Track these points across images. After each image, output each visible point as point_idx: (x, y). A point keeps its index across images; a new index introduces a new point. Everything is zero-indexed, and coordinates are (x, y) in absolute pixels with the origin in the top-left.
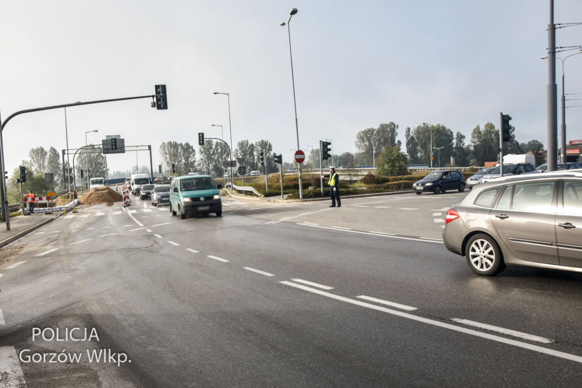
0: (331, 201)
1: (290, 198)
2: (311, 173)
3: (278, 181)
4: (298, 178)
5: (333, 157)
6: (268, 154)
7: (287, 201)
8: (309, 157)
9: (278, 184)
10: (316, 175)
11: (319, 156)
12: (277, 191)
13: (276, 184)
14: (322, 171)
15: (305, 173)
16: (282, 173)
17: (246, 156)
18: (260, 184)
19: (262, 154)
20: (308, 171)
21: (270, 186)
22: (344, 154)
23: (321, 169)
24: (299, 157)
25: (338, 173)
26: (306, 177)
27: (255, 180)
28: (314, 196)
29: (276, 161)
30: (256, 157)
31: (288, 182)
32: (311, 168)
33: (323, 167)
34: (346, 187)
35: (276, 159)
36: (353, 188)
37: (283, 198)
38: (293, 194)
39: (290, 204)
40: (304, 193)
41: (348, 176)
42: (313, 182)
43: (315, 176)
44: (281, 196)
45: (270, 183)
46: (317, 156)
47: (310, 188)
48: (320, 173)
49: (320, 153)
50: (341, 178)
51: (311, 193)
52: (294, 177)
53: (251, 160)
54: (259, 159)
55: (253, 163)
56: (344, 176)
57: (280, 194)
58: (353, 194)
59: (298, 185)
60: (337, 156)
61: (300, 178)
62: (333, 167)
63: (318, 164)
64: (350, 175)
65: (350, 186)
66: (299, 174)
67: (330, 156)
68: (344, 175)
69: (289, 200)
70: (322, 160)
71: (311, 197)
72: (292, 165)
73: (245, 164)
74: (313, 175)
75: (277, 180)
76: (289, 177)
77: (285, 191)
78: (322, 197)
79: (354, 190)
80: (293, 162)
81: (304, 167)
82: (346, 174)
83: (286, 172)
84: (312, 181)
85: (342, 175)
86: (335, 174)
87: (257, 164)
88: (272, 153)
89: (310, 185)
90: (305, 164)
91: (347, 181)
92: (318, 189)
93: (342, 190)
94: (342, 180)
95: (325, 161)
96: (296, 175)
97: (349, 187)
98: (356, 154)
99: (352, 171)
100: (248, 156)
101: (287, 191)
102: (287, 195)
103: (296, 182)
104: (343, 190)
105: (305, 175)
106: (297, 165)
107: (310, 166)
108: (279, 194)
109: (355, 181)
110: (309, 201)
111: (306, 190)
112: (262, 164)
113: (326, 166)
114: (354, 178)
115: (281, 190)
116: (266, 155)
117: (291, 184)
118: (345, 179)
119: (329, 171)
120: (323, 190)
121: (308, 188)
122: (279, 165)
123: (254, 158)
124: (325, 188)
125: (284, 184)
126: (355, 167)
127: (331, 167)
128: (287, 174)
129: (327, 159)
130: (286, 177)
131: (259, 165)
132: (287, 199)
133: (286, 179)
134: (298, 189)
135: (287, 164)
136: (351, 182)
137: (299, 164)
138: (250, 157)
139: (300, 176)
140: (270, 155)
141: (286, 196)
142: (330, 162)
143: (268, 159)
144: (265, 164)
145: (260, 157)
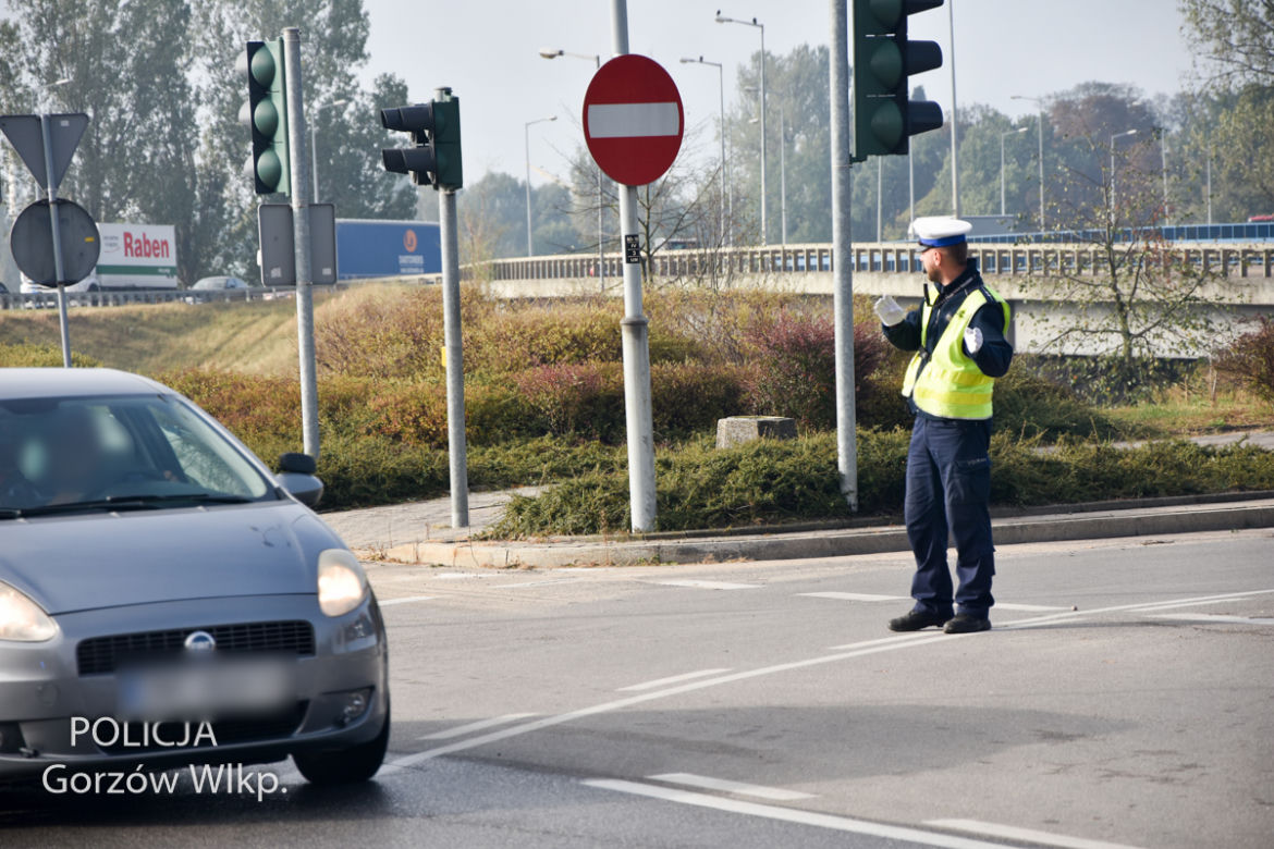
0: (906, 563)
1: (534, 521)
2: (746, 283)
3: (419, 357)
4: (615, 332)
5: (962, 129)
6: (326, 91)
7: (497, 552)
8: (727, 128)
9: (423, 384)
10: (785, 301)
11: (826, 118)
12: (413, 454)
13: (397, 389)
14: (847, 271)
15: (687, 284)
16: (455, 276)
17: (101, 103)
18: (238, 385)
19: (260, 88)
20: (708, 266)
21: (334, 408)
22: (1064, 107)
23: (835, 245)
24: (631, 120)
25: (1003, 291)
26: (694, 327)
27: (191, 340)
28: (764, 508)
29: (396, 162)
30: (205, 117)
31: (515, 367)
32: (750, 234)
33: (851, 232)
34: (1081, 428)
35: (403, 139)
36: (1149, 432)
37: (464, 521)
38: (562, 484)
39: (526, 582)
40: (670, 481)
41: (1097, 321)
42: (756, 375)
43: (775, 315)
44: (451, 503)
45: (337, 380)
46: (801, 123)
47: (736, 433)
48: (829, 284)
49: (837, 97)
50: (1029, 336)
51: (736, 479)
52: (578, 319)
53: (151, 136)
54: (228, 128)
55: (178, 170)
56: (1058, 322)
57: (434, 486)
58: (1151, 493)
59: (616, 401)
60: (995, 120)
61: (637, 327)
62: (950, 225)
63: (808, 194)
64: (1120, 308)
65: (1114, 412)
66: (622, 287)
67: (928, 116)
68: (1069, 305)
69: (526, 550)
70: (850, 161)
71: (730, 518)
72: (557, 202)
73: (94, 173)
74: (760, 302)
75: (403, 350)
76: (530, 315)
77: (481, 458)
78: (847, 518)
79: (1160, 457)
80: (567, 179)
81: (681, 225)
82: (1080, 294)
83: (502, 273)
84: (753, 367)
85: (1045, 305)
86: (974, 301)
87: (219, 183)
88: (366, 78)
89: (732, 403)
90: (689, 194)
91: (1089, 368)
92: (806, 442)
93: (1041, 452)
94: (1042, 359)
95: (879, 163)
96: (599, 301)
97: (1109, 430)
98: (1185, 100)
99: (1148, 266)
100: (125, 99)
101: (506, 455)
102: (505, 497)
103: (594, 365)
104: (1055, 452)
105: (685, 299)
106: (609, 204)
107: (734, 220)
108: (423, 485)
109: (1171, 371)
110: (722, 556)
111: (693, 451)
112: (265, 185)
113: (889, 219)
114: (1166, 344)
115: (444, 445)
116: (304, 89)
117: (543, 387)
118: (1069, 349)
119: (916, 266)
120: (860, 446)
121: (709, 425)
122: (431, 202)
123: (183, 121)
124: (874, 437)
125: (476, 391)
126: (1170, 235)
127: (931, 226)
128: (508, 289)
129: (900, 148)
130: (498, 320)
131: (240, 193)
132: (501, 535)
133: (498, 338)
134: (613, 432)
135: (508, 191)
136: (1129, 375)
137: (622, 189)
138: (143, 109)
139: (629, 313)
140: (346, 96)
141: (490, 506)
142: (927, 178)
143: (328, 137)
144: (290, 185)
145: (245, 113)
